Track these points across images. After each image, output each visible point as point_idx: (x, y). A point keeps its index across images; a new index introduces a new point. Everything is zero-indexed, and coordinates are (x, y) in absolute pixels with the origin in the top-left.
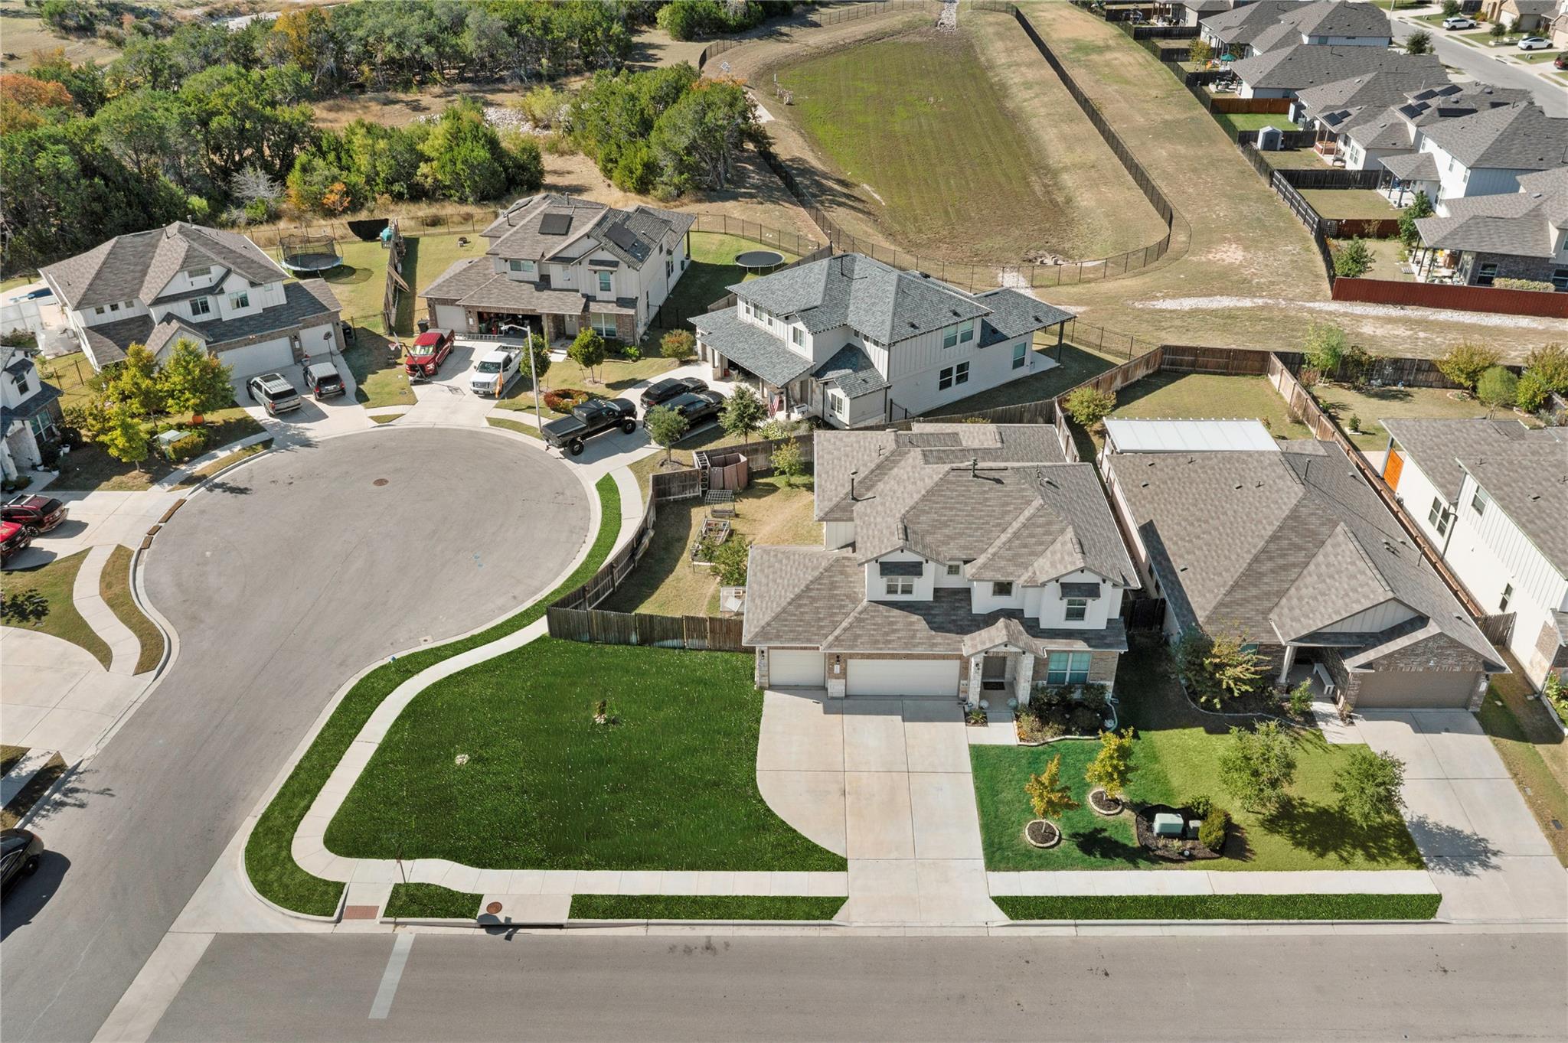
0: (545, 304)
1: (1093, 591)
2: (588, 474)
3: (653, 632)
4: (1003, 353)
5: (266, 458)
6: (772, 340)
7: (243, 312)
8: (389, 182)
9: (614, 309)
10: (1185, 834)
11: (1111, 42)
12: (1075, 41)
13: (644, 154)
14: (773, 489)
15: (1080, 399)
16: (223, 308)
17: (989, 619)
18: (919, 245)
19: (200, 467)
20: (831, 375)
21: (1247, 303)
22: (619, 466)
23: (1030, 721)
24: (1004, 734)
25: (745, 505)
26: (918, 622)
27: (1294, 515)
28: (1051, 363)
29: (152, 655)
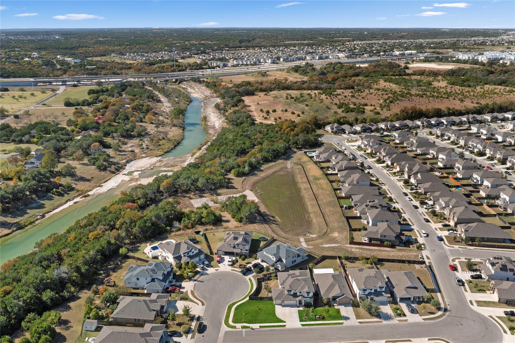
0: (235, 251)
1: (310, 293)
2: (247, 278)
3: (262, 299)
4: (300, 258)
5: (203, 277)
6: (269, 257)
7: (193, 254)
8: (197, 222)
9: (245, 251)
10: (319, 318)
11: (321, 176)
12: (314, 176)
13: (240, 216)
14: (271, 279)
15: (311, 265)
16: (191, 254)
17: (299, 296)
18: (287, 232)
19: (195, 278)
20: (278, 263)
21: (337, 245)
22: (250, 276)
23: (304, 307)
24: (301, 309)
25: (269, 282)
26: (292, 297)
27: (332, 283)
28: (307, 258)
29: (203, 304)
